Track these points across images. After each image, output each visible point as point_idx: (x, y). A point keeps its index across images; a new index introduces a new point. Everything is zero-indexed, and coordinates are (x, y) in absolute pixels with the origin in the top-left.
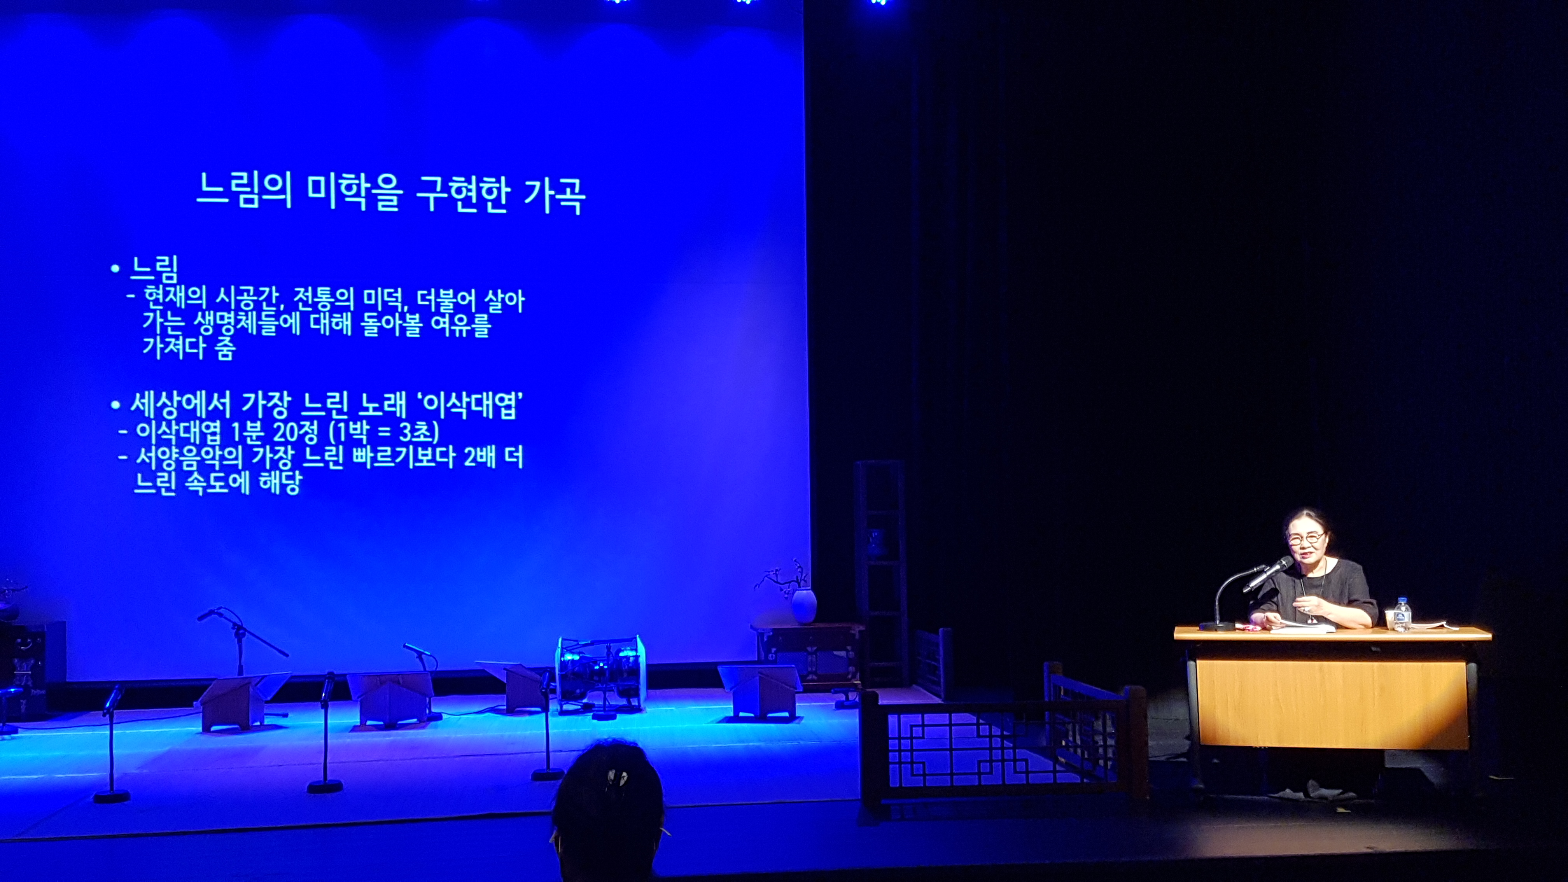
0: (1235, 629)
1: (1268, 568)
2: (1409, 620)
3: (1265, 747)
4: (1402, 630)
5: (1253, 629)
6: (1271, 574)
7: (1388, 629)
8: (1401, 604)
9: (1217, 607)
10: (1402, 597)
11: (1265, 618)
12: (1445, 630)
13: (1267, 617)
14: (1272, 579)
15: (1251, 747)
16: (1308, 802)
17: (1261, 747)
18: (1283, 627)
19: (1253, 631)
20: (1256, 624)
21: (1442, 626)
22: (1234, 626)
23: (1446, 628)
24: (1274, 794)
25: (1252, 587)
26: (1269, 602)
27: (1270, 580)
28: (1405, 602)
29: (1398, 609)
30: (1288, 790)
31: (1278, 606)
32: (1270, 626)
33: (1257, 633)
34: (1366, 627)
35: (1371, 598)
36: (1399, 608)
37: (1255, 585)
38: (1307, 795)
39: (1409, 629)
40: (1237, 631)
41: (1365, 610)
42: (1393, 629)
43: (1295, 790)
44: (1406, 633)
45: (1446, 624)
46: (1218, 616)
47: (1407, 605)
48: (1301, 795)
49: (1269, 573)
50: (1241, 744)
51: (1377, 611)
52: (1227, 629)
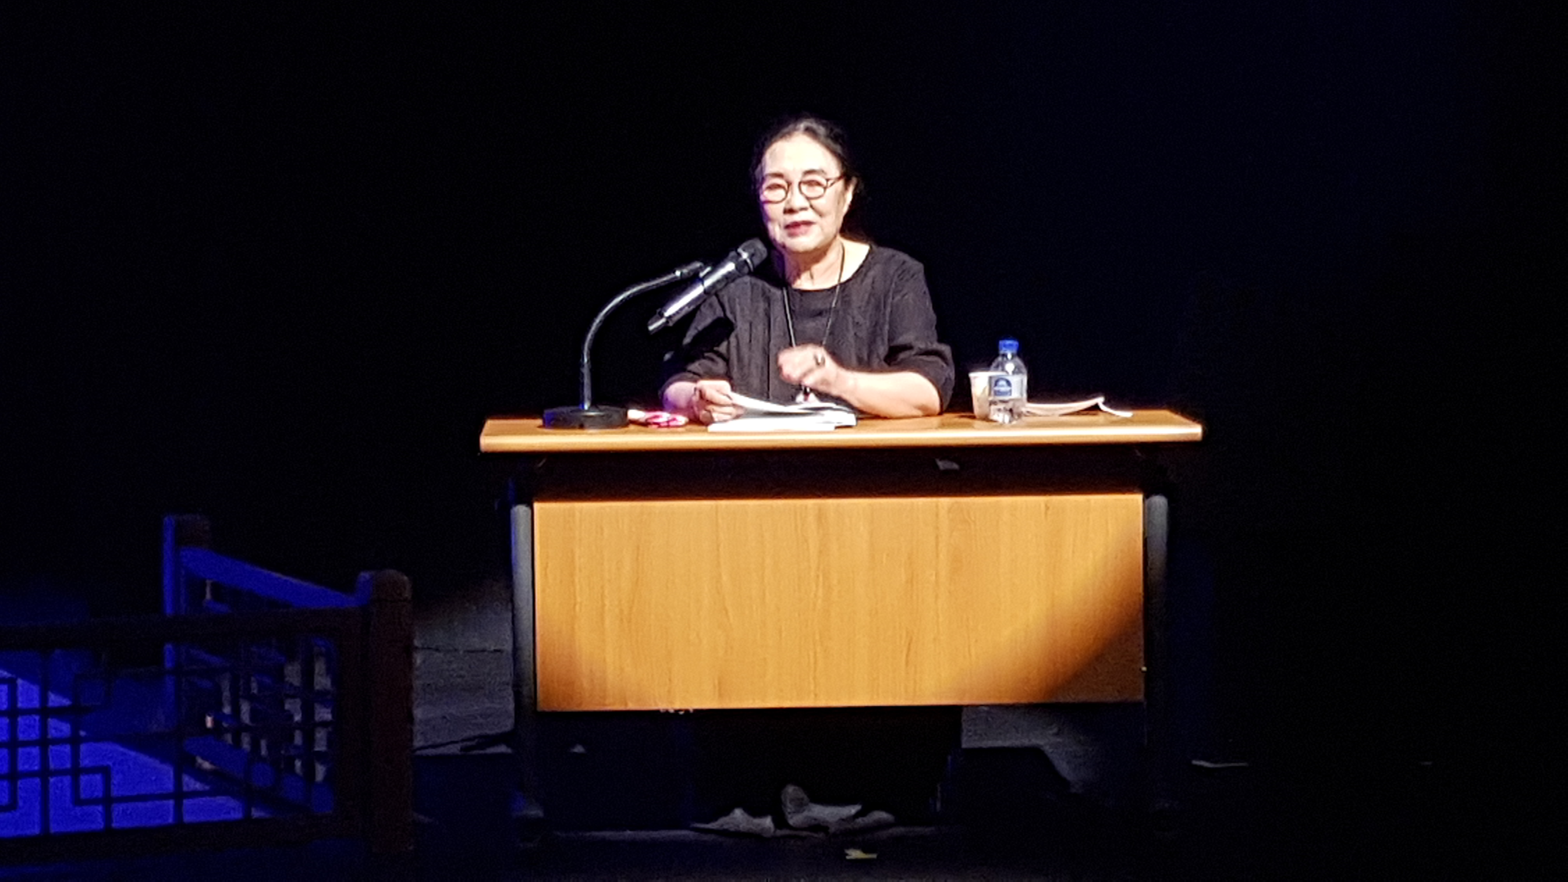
0: (626, 423)
1: (708, 269)
2: (1022, 395)
3: (687, 711)
4: (1006, 418)
5: (668, 422)
6: (713, 286)
7: (974, 417)
8: (1005, 355)
9: (586, 371)
10: (1007, 338)
11: (698, 393)
12: (1100, 418)
13: (700, 391)
14: (717, 295)
15: (657, 712)
16: (784, 837)
17: (677, 711)
18: (738, 417)
19: (668, 426)
20: (675, 409)
21: (1096, 408)
22: (626, 415)
23: (1106, 412)
24: (708, 823)
25: (670, 317)
26: (706, 354)
27: (714, 299)
28: (1015, 351)
29: (997, 367)
30: (738, 813)
31: (727, 360)
32: (708, 414)
33: (679, 433)
34: (928, 413)
35: (940, 340)
36: (1001, 366)
37: (677, 312)
38: (780, 821)
39: (1020, 415)
40: (632, 427)
41: (926, 375)
42: (986, 418)
43: (754, 812)
44: (1014, 427)
45: (1104, 403)
46: (587, 392)
47: (1018, 361)
48: (767, 822)
49: (708, 282)
50: (632, 706)
51: (950, 372)
52: (608, 424)
